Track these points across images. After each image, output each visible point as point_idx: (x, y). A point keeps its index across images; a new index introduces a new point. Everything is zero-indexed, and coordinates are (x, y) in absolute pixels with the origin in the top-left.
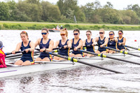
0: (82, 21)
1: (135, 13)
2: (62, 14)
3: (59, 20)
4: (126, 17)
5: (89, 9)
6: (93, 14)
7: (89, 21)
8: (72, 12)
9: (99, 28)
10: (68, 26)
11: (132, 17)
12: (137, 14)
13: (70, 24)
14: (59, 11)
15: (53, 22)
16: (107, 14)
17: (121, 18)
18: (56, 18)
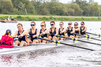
0: (32, 13)
1: (78, 6)
2: (14, 7)
3: (12, 12)
4: (71, 9)
5: (38, 3)
6: (41, 7)
7: (38, 13)
8: (23, 5)
9: (47, 19)
10: (20, 17)
11: (76, 10)
12: (80, 7)
13: (22, 16)
14: (12, 4)
15: (6, 14)
16: (54, 7)
17: (66, 11)
18: (9, 11)
